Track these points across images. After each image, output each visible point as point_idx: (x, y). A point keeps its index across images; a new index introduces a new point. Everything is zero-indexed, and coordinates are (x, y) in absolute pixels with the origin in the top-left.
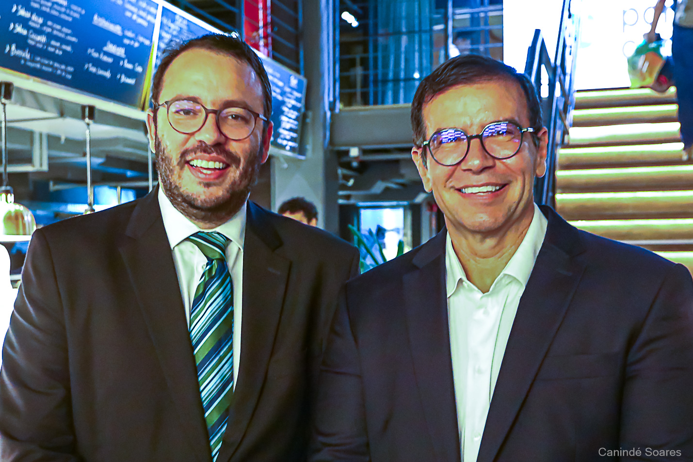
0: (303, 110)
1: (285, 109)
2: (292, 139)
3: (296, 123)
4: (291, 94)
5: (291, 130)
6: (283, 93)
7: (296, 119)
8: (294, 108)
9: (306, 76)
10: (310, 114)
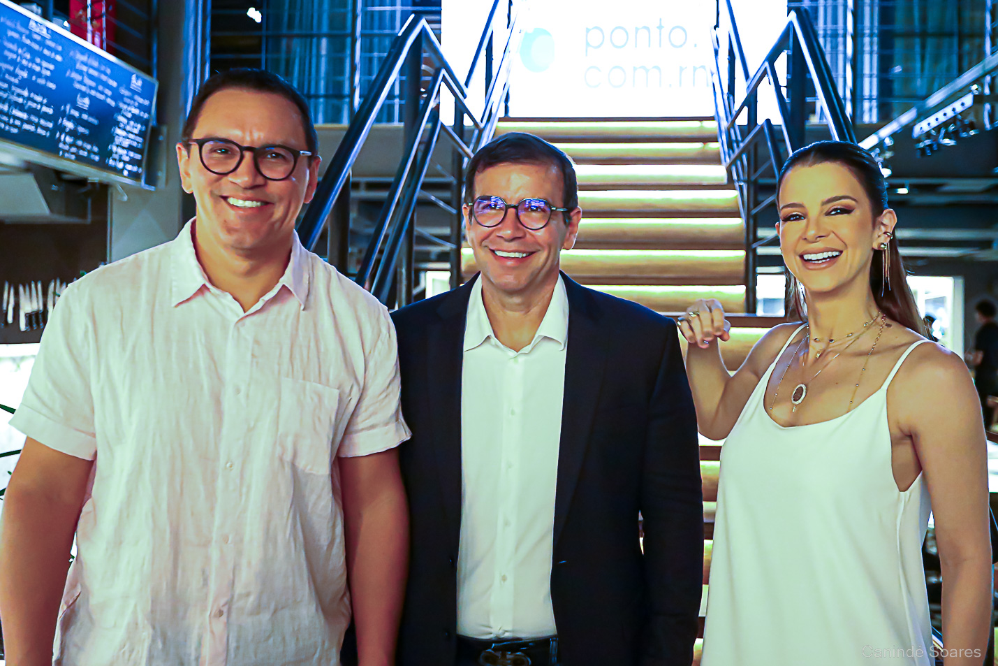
0: (153, 123)
1: (121, 118)
2: (133, 162)
3: (140, 139)
4: (131, 98)
5: (130, 148)
6: (117, 97)
7: (141, 134)
8: (136, 118)
9: (158, 79)
10: (164, 129)
